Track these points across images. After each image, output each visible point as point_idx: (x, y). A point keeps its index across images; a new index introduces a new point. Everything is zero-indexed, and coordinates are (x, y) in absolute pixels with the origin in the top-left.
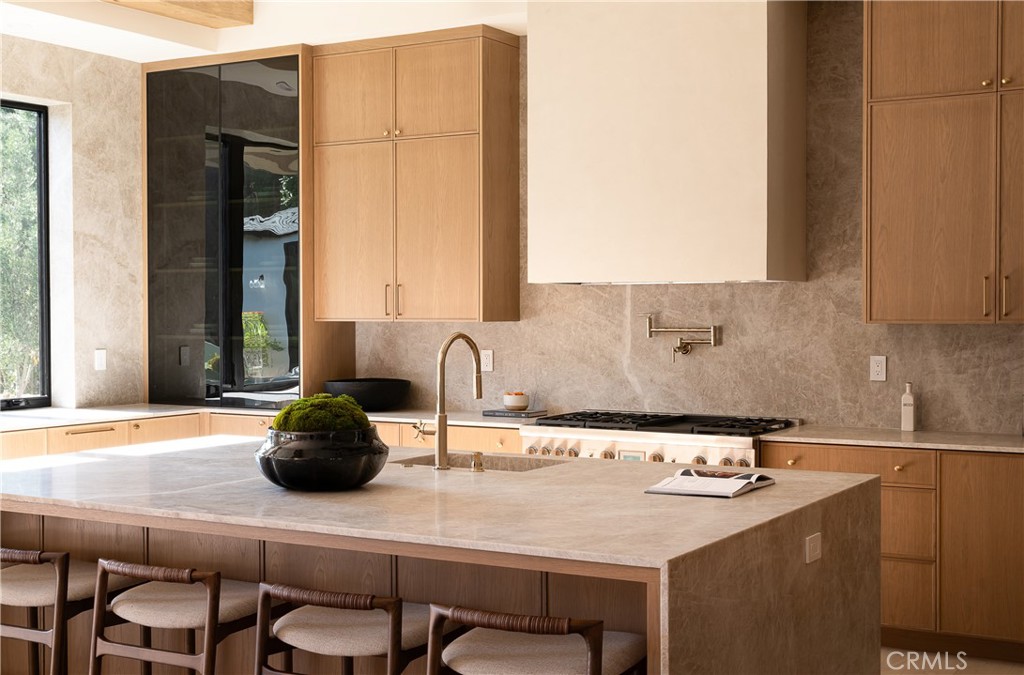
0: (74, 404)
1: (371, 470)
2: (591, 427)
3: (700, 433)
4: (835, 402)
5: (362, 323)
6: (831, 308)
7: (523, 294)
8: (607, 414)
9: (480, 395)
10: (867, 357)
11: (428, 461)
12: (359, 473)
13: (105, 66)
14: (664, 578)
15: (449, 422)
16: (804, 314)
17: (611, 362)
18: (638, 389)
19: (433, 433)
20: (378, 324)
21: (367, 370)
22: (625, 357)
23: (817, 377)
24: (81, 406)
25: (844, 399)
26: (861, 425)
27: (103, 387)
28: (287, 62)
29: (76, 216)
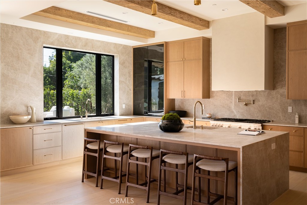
0: (119, 115)
1: (181, 128)
2: (225, 121)
3: (249, 123)
4: (280, 116)
5: (176, 99)
6: (279, 96)
7: (211, 93)
8: (229, 119)
9: (202, 114)
10: (288, 107)
11: (192, 127)
12: (179, 129)
13: (125, 47)
14: (241, 150)
15: (196, 120)
16: (273, 97)
17: (230, 107)
18: (236, 113)
19: (193, 121)
20: (180, 99)
21: (177, 109)
22: (233, 106)
23: (276, 111)
24: (120, 115)
25: (282, 116)
26: (286, 122)
27: (124, 112)
28: (162, 45)
29: (120, 77)
